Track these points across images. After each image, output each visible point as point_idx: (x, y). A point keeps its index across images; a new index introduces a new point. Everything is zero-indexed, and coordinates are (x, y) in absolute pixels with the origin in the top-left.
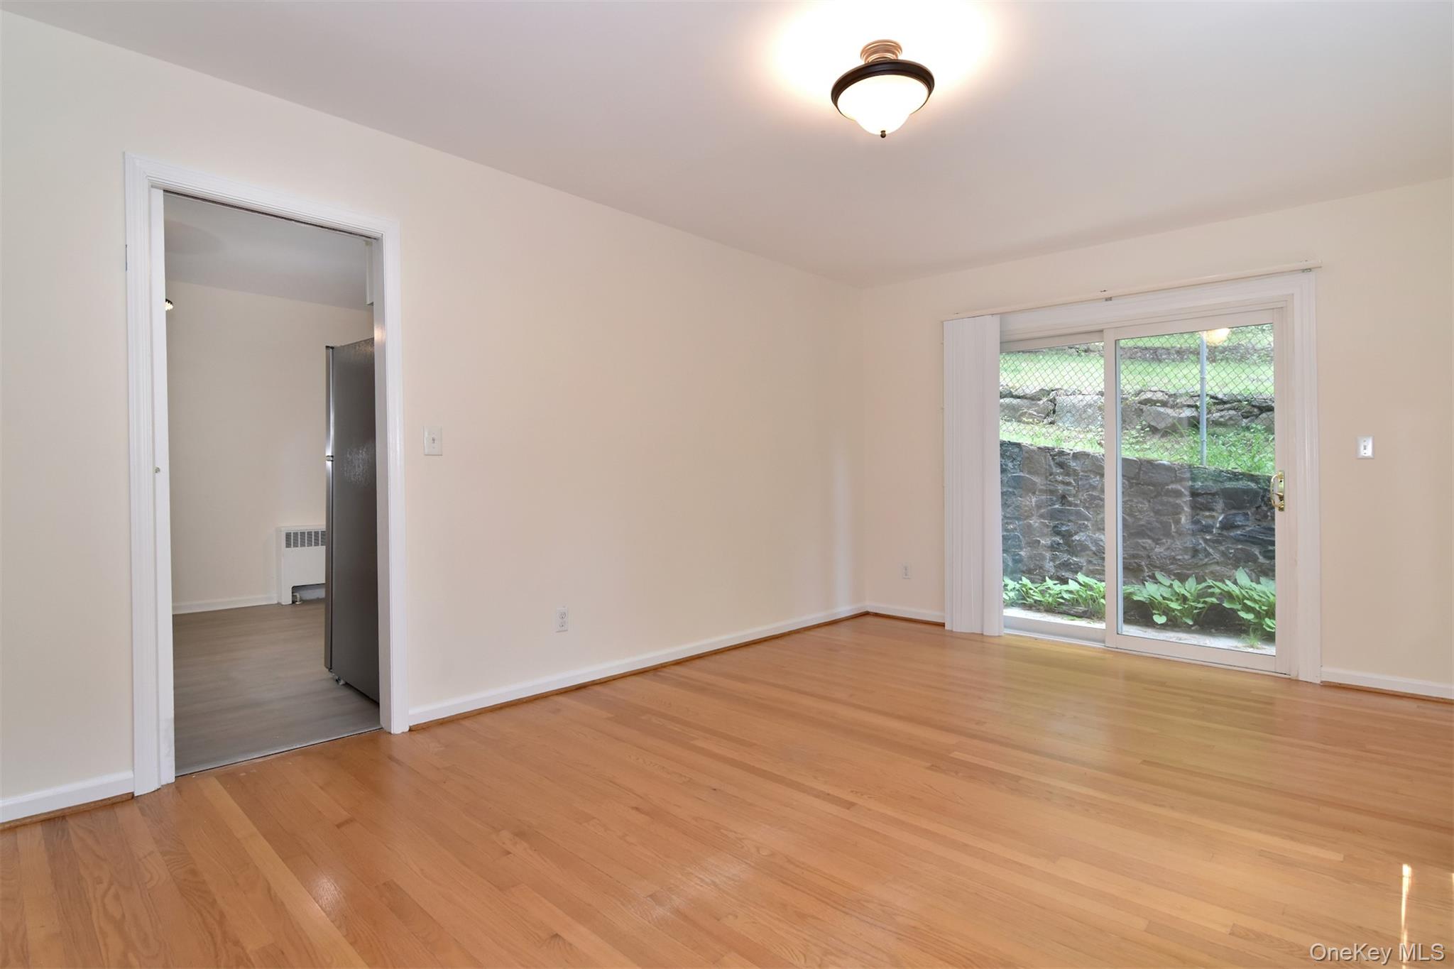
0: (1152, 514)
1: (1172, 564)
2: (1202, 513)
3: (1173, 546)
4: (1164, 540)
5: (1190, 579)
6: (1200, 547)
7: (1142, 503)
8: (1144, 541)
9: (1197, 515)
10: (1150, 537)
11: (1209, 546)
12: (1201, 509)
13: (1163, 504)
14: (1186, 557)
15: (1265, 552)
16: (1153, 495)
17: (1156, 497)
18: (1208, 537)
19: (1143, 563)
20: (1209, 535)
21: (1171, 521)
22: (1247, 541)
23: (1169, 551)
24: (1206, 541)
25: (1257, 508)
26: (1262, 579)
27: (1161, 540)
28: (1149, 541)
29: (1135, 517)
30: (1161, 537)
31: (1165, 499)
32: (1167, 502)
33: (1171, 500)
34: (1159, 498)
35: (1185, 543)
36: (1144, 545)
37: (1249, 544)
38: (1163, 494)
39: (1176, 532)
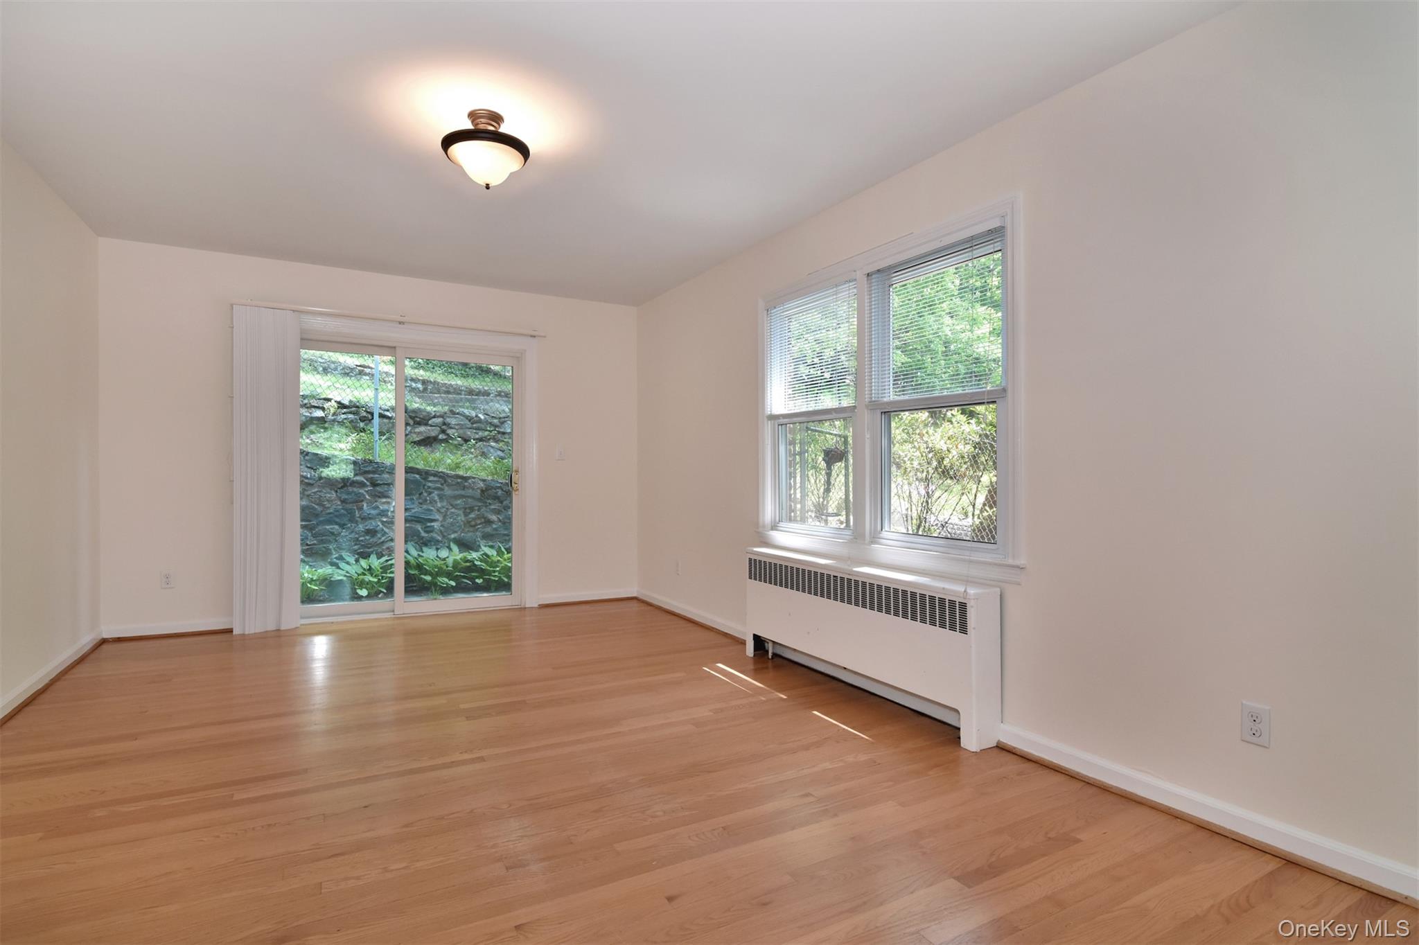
0: (339, 503)
1: (356, 545)
2: (380, 500)
3: (357, 529)
4: (349, 525)
5: (371, 556)
6: (378, 528)
7: (329, 493)
8: (332, 527)
9: (376, 502)
10: (337, 523)
11: (385, 526)
12: (379, 497)
13: (349, 493)
14: (368, 538)
15: (425, 528)
16: (340, 486)
17: (342, 487)
18: (385, 520)
19: (331, 547)
20: (385, 518)
21: (355, 508)
22: (412, 520)
23: (353, 534)
24: (383, 523)
25: (420, 494)
26: (425, 549)
27: (347, 525)
28: (337, 527)
29: (323, 505)
30: (347, 523)
31: (350, 489)
32: (353, 492)
33: (355, 490)
34: (346, 489)
35: (366, 526)
36: (332, 531)
37: (413, 523)
38: (348, 484)
39: (359, 517)
